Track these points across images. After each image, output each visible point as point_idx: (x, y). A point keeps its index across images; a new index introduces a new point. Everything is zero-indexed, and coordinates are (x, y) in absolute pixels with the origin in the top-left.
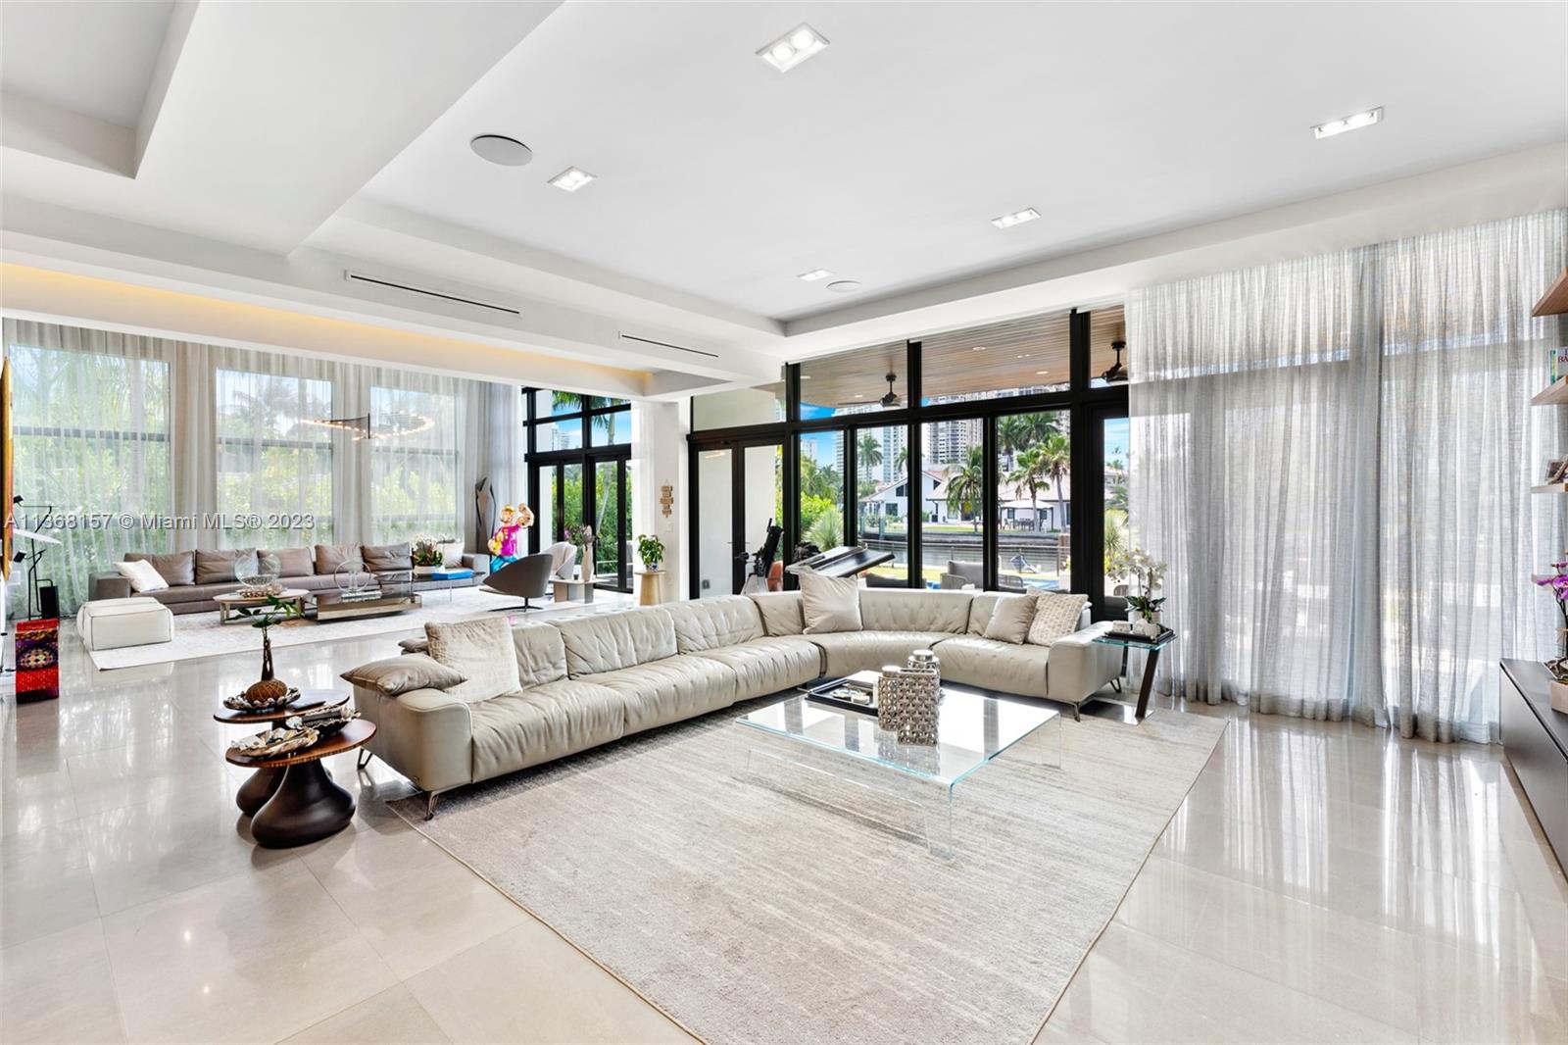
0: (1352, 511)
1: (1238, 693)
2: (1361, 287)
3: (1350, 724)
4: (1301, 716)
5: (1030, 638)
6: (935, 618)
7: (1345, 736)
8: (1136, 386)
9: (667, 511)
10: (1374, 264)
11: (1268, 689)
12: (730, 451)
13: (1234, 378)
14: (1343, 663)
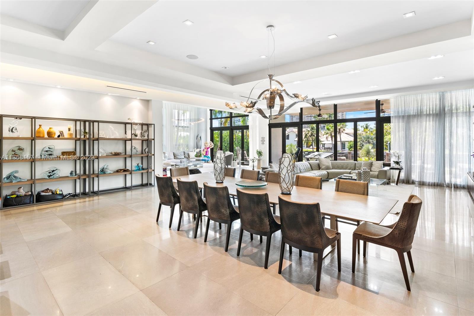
0: (439, 144)
1: (416, 181)
2: (440, 100)
3: (439, 187)
4: (429, 185)
5: (371, 170)
6: (347, 167)
7: (438, 189)
8: (392, 116)
9: (263, 143)
10: (443, 95)
11: (422, 180)
12: (281, 128)
13: (414, 116)
14: (437, 174)
